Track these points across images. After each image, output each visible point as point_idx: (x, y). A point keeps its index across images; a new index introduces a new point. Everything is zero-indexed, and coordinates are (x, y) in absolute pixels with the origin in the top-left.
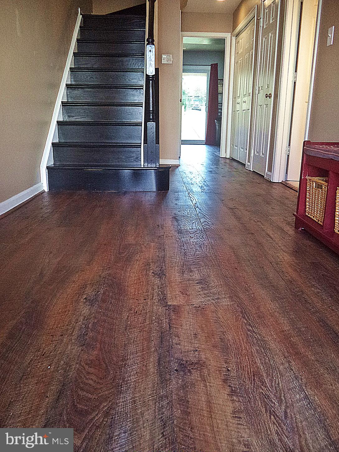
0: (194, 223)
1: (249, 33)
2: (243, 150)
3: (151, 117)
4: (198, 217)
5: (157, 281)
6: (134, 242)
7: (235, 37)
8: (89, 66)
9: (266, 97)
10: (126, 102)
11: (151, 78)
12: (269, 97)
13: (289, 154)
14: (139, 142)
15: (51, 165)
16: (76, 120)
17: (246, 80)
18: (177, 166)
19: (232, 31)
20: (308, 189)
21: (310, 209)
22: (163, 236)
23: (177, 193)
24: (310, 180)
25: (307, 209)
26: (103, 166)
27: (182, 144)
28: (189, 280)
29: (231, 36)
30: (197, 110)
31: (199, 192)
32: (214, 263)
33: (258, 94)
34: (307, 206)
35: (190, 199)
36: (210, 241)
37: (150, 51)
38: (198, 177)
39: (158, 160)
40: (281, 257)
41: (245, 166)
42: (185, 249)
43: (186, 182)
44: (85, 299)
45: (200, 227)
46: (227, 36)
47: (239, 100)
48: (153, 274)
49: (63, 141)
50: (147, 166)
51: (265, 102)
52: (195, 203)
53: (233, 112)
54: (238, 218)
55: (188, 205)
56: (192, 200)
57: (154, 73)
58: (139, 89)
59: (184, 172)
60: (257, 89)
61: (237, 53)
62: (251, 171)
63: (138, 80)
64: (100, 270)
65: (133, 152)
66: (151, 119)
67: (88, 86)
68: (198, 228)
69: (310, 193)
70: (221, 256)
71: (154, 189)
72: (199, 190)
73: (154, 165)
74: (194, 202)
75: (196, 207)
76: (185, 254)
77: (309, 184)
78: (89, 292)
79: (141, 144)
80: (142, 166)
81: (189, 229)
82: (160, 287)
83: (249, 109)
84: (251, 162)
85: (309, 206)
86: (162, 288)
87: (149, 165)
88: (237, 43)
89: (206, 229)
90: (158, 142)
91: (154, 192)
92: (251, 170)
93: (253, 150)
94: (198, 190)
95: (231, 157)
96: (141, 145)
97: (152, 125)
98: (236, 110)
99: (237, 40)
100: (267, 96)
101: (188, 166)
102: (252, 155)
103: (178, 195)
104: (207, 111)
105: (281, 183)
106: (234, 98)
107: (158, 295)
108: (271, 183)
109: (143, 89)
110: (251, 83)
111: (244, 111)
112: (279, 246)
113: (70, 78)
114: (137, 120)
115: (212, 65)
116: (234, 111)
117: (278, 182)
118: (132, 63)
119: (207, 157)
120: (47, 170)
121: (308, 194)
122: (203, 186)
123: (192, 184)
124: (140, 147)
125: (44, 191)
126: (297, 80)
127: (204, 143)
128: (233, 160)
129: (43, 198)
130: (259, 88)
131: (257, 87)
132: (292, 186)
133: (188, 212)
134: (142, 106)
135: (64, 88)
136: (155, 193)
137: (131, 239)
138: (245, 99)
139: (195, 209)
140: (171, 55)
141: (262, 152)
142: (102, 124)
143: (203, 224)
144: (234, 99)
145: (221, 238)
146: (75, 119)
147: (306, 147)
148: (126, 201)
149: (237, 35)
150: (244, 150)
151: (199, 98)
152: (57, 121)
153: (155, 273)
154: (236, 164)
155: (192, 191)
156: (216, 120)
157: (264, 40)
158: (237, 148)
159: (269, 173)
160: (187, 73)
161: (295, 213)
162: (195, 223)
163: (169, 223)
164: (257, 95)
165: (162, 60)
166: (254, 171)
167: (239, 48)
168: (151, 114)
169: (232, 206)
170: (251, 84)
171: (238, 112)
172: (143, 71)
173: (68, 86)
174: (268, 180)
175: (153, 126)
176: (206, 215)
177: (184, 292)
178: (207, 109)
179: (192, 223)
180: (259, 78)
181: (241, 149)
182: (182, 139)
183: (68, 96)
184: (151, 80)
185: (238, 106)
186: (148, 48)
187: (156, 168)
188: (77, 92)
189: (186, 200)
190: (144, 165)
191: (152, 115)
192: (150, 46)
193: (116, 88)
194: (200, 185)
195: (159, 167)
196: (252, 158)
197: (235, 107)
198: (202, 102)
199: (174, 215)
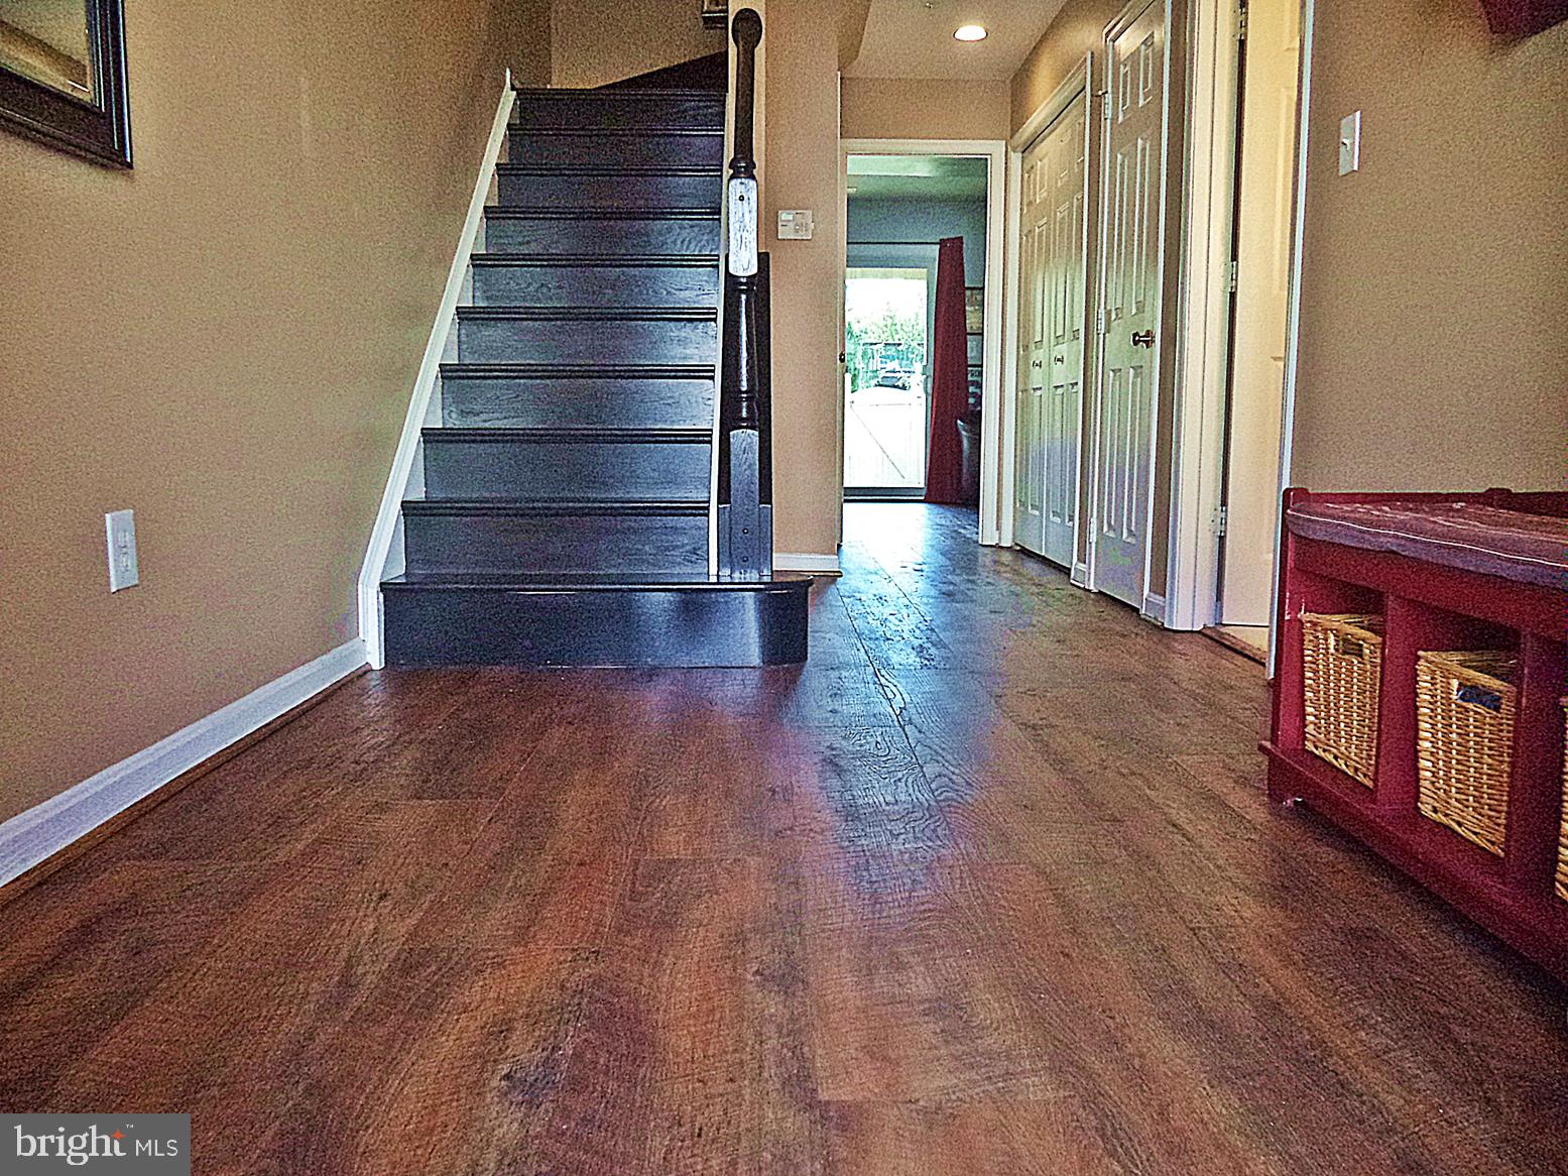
0: (899, 780)
1: (1066, 139)
2: (1059, 520)
3: (744, 414)
4: (914, 760)
5: (773, 1005)
6: (685, 854)
7: (1020, 155)
8: (533, 248)
9: (1136, 343)
10: (658, 363)
11: (742, 284)
12: (1144, 341)
13: (1225, 532)
14: (703, 496)
15: (396, 578)
16: (487, 425)
17: (1061, 288)
18: (833, 577)
19: (1009, 134)
20: (1310, 658)
21: (1320, 728)
22: (791, 829)
23: (837, 673)
24: (1315, 624)
25: (1310, 729)
26: (575, 579)
27: (846, 501)
28: (893, 1001)
29: (1006, 152)
30: (895, 387)
31: (912, 668)
32: (982, 933)
33: (1104, 334)
34: (1308, 717)
35: (882, 692)
36: (962, 846)
37: (742, 198)
38: (905, 616)
39: (769, 558)
40: (1229, 910)
41: (1069, 575)
42: (874, 879)
43: (867, 632)
44: (507, 1077)
45: (925, 797)
46: (994, 149)
47: (1038, 355)
48: (758, 978)
49: (441, 495)
50: (728, 580)
51: (1130, 359)
52: (903, 706)
53: (1020, 393)
54: (1060, 763)
55: (875, 715)
56: (891, 696)
57: (754, 270)
58: (701, 320)
59: (858, 596)
60: (1102, 316)
61: (1027, 204)
62: (1089, 591)
63: (698, 292)
64: (565, 961)
65: (683, 531)
66: (744, 420)
67: (531, 314)
68: (915, 800)
69: (1316, 672)
70: (1006, 904)
71: (754, 656)
72: (913, 659)
73: (753, 575)
74: (898, 703)
75: (903, 720)
76: (875, 898)
77: (1310, 641)
78: (523, 1047)
79: (709, 502)
80: (713, 579)
81: (884, 804)
82: (785, 1031)
83: (1076, 384)
84: (1090, 562)
85: (1315, 716)
86: (795, 1033)
87: (736, 575)
88: (1027, 171)
89: (943, 804)
90: (766, 496)
91: (754, 667)
92: (1092, 587)
93: (1094, 520)
94: (911, 661)
95: (1017, 544)
96: (708, 508)
97: (745, 439)
98: (1030, 387)
99: (1026, 161)
100: (1137, 338)
101: (872, 578)
102: (1093, 537)
103: (840, 678)
104: (930, 391)
105: (1199, 632)
106: (1024, 346)
107: (781, 1063)
108: (1166, 633)
109: (715, 320)
110: (1081, 298)
111: (1060, 391)
112: (1219, 867)
113: (471, 289)
114: (694, 422)
115: (942, 243)
116: (1023, 389)
117: (1190, 629)
118: (679, 237)
119: (932, 546)
120: (381, 596)
121: (1311, 675)
122: (925, 645)
123: (888, 639)
124: (704, 511)
125: (367, 667)
126: (1239, 287)
127: (922, 498)
128: (1025, 554)
129: (364, 690)
130: (1108, 313)
131: (1103, 312)
132: (1243, 645)
133: (879, 740)
134: (712, 378)
135: (450, 321)
136: (757, 673)
137: (673, 843)
138: (1062, 349)
139: (904, 730)
140: (811, 212)
141: (1129, 525)
142: (576, 439)
143: (933, 786)
144: (1022, 352)
145: (1004, 838)
146: (485, 421)
147: (1293, 510)
148: (655, 699)
149: (1028, 147)
150: (1063, 521)
151: (900, 348)
152: (423, 429)
153: (766, 972)
154: (1036, 566)
155: (887, 664)
156: (962, 421)
157: (1119, 162)
158: (1037, 513)
159: (1158, 599)
160: (859, 269)
161: (1268, 744)
162: (903, 780)
163: (809, 780)
164: (1101, 336)
165: (780, 228)
166: (1100, 592)
167: (1035, 188)
168: (744, 404)
169: (1035, 720)
170: (1080, 302)
171: (1039, 393)
172: (715, 263)
173: (464, 313)
174: (1155, 622)
175: (752, 442)
176: (943, 749)
177: (877, 1051)
178: (930, 386)
179: (892, 781)
180: (1106, 280)
181: (1051, 516)
182: (845, 485)
183: (464, 347)
184: (742, 291)
185: (1037, 377)
186: (736, 188)
187: (762, 586)
188: (493, 334)
189: (867, 696)
190: (718, 576)
191: (748, 407)
192: (742, 183)
193: (626, 319)
194: (916, 643)
195: (769, 581)
196: (1094, 545)
197: (1027, 376)
198: (909, 362)
199: (828, 753)
